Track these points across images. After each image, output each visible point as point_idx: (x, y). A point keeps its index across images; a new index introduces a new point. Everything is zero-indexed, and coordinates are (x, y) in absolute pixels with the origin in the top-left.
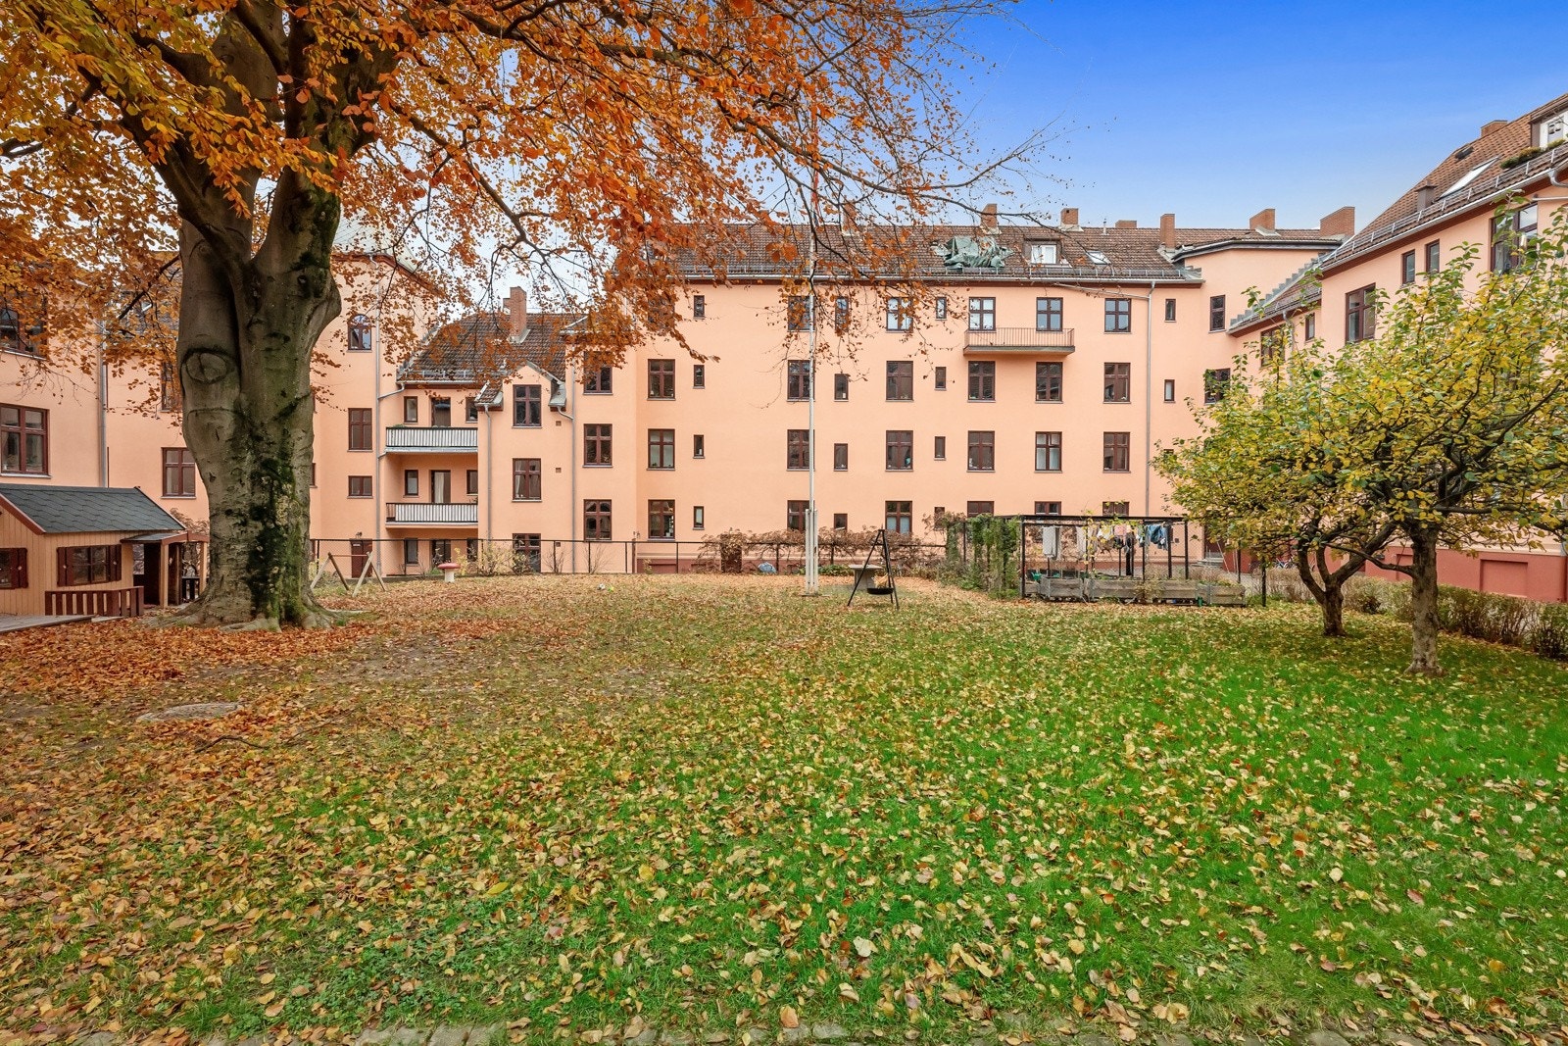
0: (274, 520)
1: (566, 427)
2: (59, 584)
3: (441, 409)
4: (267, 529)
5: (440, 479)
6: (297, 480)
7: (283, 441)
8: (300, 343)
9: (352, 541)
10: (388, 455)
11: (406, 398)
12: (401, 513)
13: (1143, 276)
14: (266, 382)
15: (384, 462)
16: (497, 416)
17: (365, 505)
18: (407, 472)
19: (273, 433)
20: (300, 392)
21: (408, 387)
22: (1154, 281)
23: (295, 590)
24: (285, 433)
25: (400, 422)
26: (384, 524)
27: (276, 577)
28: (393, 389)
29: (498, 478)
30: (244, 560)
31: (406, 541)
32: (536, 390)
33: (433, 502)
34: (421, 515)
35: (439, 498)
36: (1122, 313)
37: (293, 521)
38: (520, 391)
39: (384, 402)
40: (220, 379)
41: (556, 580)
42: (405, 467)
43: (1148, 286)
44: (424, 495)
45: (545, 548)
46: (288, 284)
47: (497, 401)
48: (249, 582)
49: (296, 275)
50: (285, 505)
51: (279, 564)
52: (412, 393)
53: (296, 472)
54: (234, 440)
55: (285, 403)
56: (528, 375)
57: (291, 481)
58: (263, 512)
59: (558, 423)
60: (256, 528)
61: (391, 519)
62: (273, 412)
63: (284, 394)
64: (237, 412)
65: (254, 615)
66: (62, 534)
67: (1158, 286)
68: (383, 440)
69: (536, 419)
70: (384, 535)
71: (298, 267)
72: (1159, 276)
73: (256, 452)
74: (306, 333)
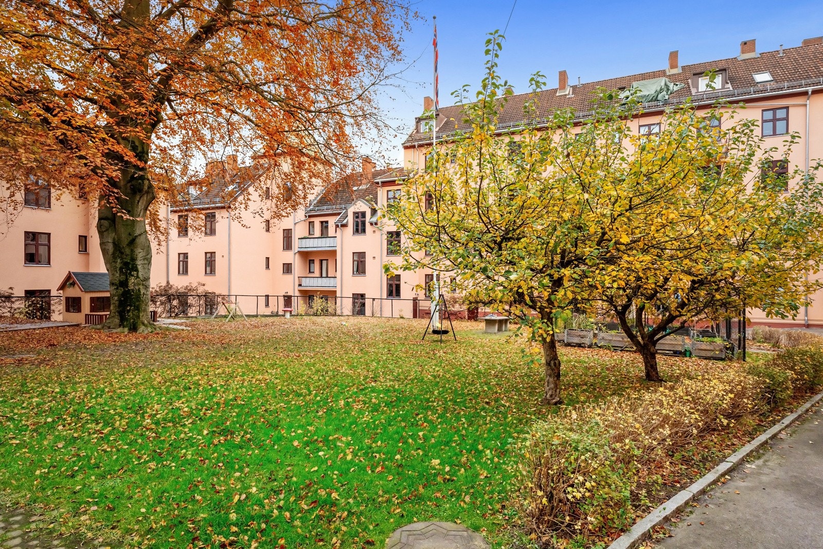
0: (127, 287)
1: (378, 233)
2: (91, 311)
3: (324, 225)
4: (125, 291)
5: (324, 263)
6: (140, 270)
7: (132, 254)
8: (135, 212)
9: (284, 296)
10: (299, 252)
11: (310, 222)
12: (305, 282)
13: (800, 86)
14: (122, 230)
15: (297, 255)
16: (345, 229)
17: (289, 277)
18: (310, 260)
19: (128, 251)
20: (137, 232)
21: (310, 216)
22: (810, 89)
23: (138, 317)
24: (132, 251)
25: (307, 235)
26: (297, 288)
27: (129, 311)
28: (303, 218)
29: (346, 263)
30: (117, 303)
31: (308, 296)
32: (363, 214)
33: (321, 277)
34: (315, 283)
35: (324, 275)
36: (780, 120)
37: (137, 288)
38: (356, 215)
39: (297, 225)
40: (107, 230)
41: (372, 320)
42: (307, 257)
43: (805, 94)
44: (317, 273)
45: (368, 303)
46: (126, 189)
47: (345, 222)
48: (119, 312)
49: (129, 184)
50: (133, 281)
51: (131, 306)
52: (312, 219)
53: (139, 267)
54: (113, 254)
55: (131, 238)
56: (361, 206)
57: (137, 270)
58: (124, 284)
59: (374, 231)
60: (121, 290)
61: (300, 285)
62: (126, 243)
63: (130, 234)
64: (114, 243)
65: (120, 326)
66: (92, 292)
67: (815, 92)
68: (296, 245)
69: (364, 231)
70: (297, 294)
71: (129, 181)
72: (814, 84)
73: (122, 259)
74: (137, 208)
